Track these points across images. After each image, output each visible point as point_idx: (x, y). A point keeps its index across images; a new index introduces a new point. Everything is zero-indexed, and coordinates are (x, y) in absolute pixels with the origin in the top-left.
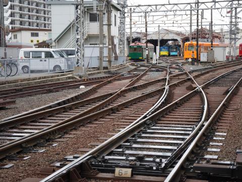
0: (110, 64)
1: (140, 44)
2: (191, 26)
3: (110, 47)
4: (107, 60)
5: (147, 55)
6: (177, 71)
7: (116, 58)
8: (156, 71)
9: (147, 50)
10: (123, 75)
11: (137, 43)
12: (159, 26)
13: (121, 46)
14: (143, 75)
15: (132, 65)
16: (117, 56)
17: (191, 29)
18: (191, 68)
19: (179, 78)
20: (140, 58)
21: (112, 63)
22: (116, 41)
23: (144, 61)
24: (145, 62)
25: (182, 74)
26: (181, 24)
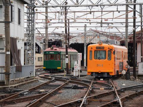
0: (8, 77)
1: (58, 50)
2: (127, 26)
3: (9, 53)
4: (4, 71)
5: (67, 64)
6: (102, 88)
7: (19, 69)
8: (74, 88)
9: (67, 57)
10: (22, 95)
11: (54, 48)
12: (85, 26)
13: (30, 52)
14: (50, 95)
15: (45, 78)
16: (21, 66)
17: (127, 30)
18: (124, 85)
19: (101, 101)
20: (58, 68)
21: (11, 76)
22: (20, 46)
23: (63, 72)
24: (65, 74)
25: (107, 94)
26: (112, 23)
